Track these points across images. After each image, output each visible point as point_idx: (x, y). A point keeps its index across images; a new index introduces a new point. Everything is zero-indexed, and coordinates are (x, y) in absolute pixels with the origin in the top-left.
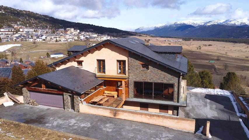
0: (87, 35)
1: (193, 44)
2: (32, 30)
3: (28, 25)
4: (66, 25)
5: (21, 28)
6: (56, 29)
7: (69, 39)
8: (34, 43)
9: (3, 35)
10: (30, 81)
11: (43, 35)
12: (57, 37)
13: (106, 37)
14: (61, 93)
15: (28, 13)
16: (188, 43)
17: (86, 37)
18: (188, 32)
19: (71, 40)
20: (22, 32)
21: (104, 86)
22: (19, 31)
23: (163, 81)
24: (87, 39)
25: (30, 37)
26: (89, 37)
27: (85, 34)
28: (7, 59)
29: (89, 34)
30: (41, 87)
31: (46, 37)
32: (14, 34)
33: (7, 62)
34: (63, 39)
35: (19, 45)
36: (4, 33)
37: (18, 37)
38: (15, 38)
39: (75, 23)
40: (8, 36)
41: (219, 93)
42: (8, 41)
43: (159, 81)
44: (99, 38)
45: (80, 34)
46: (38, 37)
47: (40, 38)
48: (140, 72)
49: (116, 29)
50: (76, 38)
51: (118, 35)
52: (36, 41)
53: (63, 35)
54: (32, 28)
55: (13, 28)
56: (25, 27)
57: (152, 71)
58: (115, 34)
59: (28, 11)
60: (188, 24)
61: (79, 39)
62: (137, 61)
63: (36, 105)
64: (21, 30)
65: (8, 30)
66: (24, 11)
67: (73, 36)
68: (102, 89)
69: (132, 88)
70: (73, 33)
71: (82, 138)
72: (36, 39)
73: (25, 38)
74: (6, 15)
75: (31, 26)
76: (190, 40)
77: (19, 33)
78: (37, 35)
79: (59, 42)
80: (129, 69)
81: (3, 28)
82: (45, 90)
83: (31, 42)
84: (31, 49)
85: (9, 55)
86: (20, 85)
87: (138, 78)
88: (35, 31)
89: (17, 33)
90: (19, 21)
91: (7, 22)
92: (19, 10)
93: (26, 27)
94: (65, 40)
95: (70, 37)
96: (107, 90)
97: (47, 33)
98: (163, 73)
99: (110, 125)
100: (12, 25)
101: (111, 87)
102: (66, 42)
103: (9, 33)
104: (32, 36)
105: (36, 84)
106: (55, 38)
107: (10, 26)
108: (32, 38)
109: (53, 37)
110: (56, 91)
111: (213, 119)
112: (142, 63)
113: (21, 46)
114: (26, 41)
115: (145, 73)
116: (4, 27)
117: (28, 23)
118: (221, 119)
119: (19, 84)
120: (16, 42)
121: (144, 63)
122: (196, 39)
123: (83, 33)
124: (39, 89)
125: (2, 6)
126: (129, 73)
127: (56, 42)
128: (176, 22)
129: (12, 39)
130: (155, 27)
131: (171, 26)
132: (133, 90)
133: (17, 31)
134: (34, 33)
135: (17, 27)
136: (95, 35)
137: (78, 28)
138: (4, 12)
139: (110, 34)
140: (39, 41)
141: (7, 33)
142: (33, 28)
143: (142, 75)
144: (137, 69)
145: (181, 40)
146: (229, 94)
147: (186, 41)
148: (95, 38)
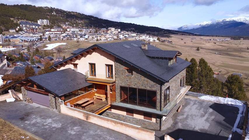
0: (126, 34)
1: (243, 44)
2: (77, 30)
3: (75, 25)
4: (109, 25)
5: (68, 28)
6: (99, 29)
7: (109, 38)
8: (78, 42)
9: (53, 35)
10: (24, 81)
11: (86, 35)
12: (98, 36)
13: (144, 36)
14: (47, 94)
15: (75, 14)
16: (237, 42)
17: (125, 36)
18: (238, 30)
19: (111, 39)
20: (69, 32)
21: (95, 89)
22: (67, 31)
23: (146, 87)
24: (126, 39)
25: (75, 36)
26: (127, 36)
27: (125, 33)
28: (53, 56)
29: (129, 33)
30: (33, 87)
31: (88, 37)
32: (62, 33)
33: (52, 59)
34: (103, 38)
35: (65, 44)
36: (53, 33)
37: (65, 36)
38: (62, 38)
39: (117, 22)
40: (57, 36)
41: (230, 103)
42: (56, 40)
43: (143, 88)
44: (138, 38)
45: (120, 34)
46: (81, 37)
47: (83, 38)
48: (125, 77)
49: (157, 28)
50: (115, 37)
51: (159, 33)
52: (80, 40)
53: (104, 34)
54: (77, 28)
55: (62, 28)
56: (71, 27)
57: (136, 77)
58: (156, 33)
59: (75, 12)
60: (239, 21)
61: (118, 38)
62: (122, 66)
63: (31, 103)
64: (68, 30)
65: (57, 30)
66: (72, 12)
67: (113, 36)
68: (93, 91)
69: (118, 93)
70: (113, 32)
71: (36, 138)
72: (79, 39)
73: (70, 38)
74: (57, 16)
75: (77, 26)
76: (240, 39)
77: (66, 32)
78: (81, 34)
79: (100, 41)
80: (115, 74)
81: (53, 29)
82: (36, 90)
83: (75, 41)
84: (74, 47)
85: (55, 53)
86: (17, 85)
87: (123, 83)
88: (80, 31)
89: (64, 32)
90: (68, 21)
91: (57, 22)
92: (68, 12)
93: (73, 27)
94: (105, 39)
95: (110, 36)
96: (97, 92)
97: (90, 32)
98: (146, 79)
99: (79, 128)
100: (61, 25)
101: (101, 90)
102: (106, 41)
103: (58, 33)
104: (76, 36)
105: (30, 84)
106: (96, 38)
107: (59, 26)
108: (76, 37)
109: (94, 36)
110: (44, 92)
111: (199, 132)
112: (126, 68)
113: (66, 45)
114: (71, 40)
115: (130, 79)
116: (55, 27)
117: (75, 24)
118: (208, 133)
119: (17, 83)
120: (62, 41)
121: (128, 69)
122: (247, 37)
123: (123, 32)
124: (32, 89)
125: (54, 8)
126: (115, 77)
127: (97, 41)
128: (224, 20)
129: (59, 38)
130: (200, 25)
131: (218, 24)
132: (119, 95)
133: (65, 31)
134: (79, 32)
135: (65, 27)
136: (134, 35)
137: (120, 27)
138: (55, 14)
139: (151, 33)
140: (82, 40)
141: (56, 33)
142: (79, 28)
143: (127, 80)
144: (122, 74)
145: (228, 39)
146: (241, 105)
147: (235, 40)
148: (133, 37)
